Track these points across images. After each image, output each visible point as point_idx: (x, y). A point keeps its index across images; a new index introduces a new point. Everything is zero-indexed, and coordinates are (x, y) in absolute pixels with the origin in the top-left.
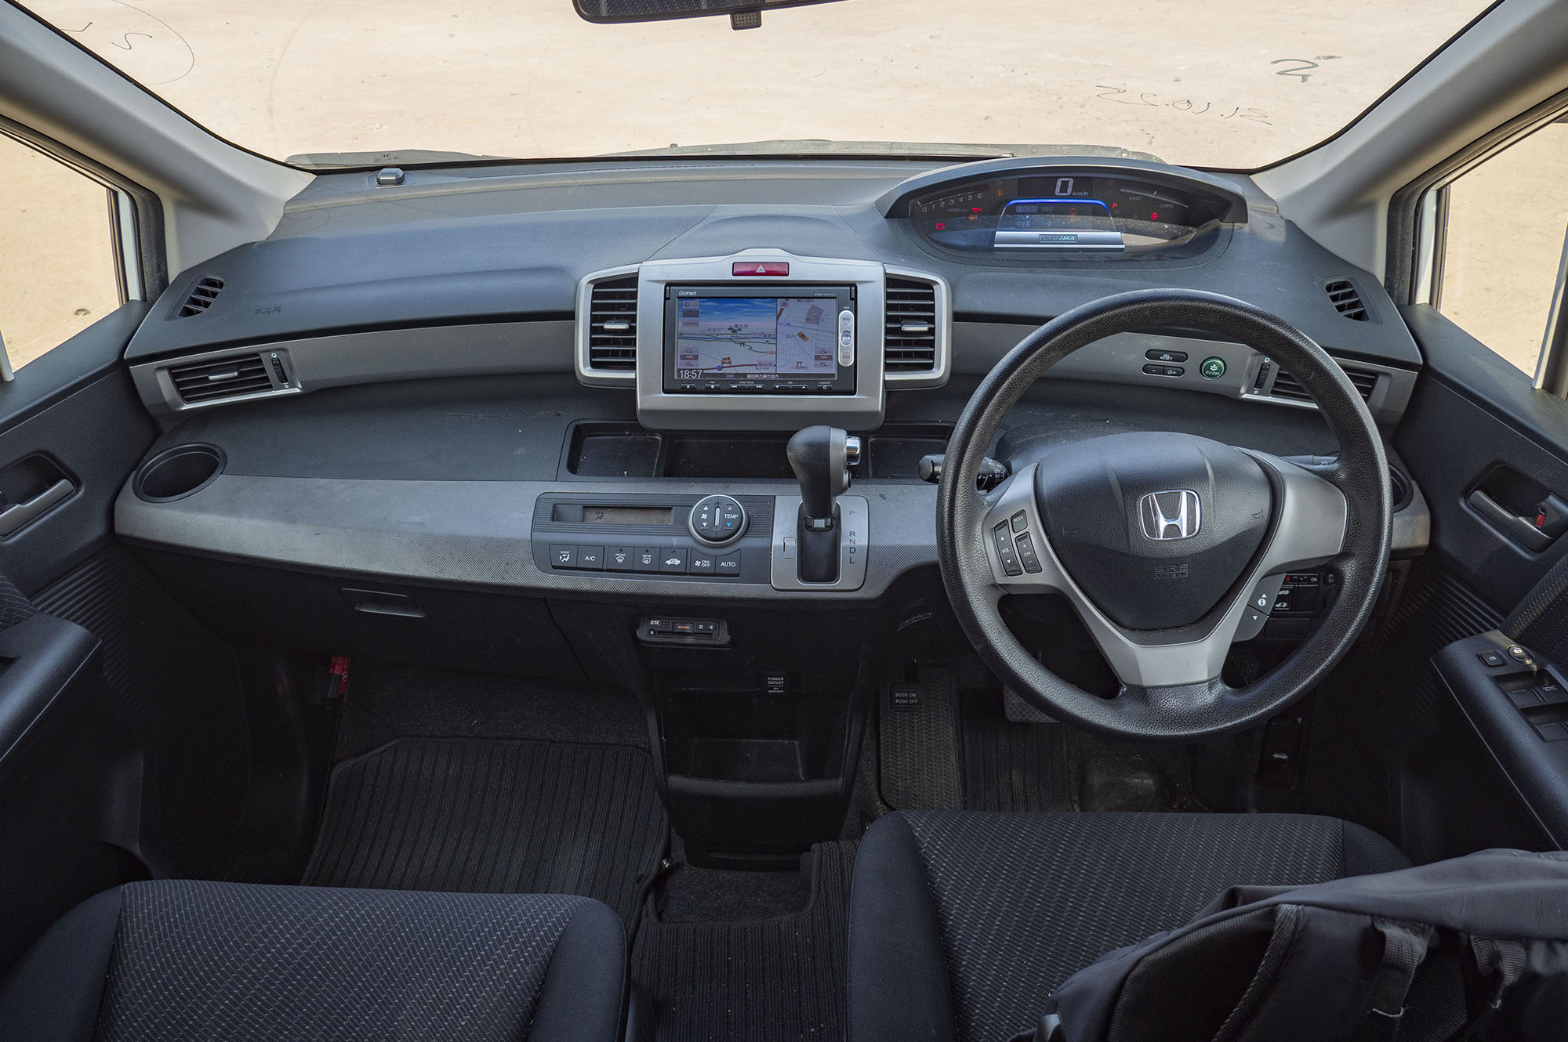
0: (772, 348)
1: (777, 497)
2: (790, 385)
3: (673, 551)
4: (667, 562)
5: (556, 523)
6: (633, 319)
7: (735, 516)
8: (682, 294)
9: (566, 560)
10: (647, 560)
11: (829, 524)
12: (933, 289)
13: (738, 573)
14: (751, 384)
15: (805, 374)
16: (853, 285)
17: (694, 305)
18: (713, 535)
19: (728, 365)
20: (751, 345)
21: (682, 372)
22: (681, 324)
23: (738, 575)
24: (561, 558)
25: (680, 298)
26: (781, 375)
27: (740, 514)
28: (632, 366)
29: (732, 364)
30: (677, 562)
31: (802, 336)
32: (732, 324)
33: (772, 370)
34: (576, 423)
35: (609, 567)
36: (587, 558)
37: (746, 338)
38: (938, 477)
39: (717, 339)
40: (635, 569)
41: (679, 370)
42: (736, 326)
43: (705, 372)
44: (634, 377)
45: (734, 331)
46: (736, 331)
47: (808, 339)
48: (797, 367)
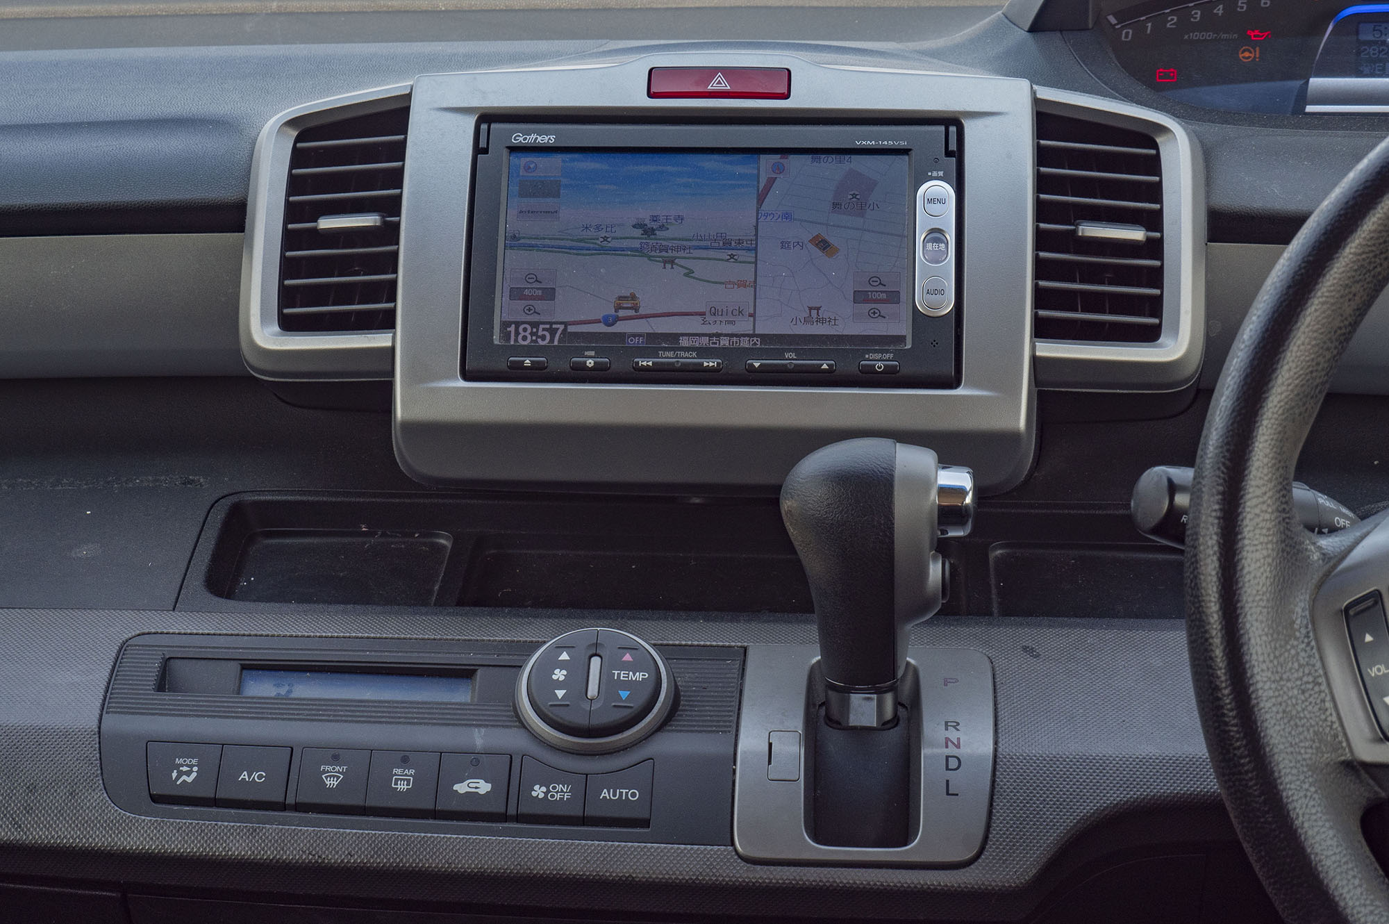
0: (747, 273)
1: (750, 653)
2: (790, 359)
3: (475, 763)
4: (456, 787)
5: (166, 697)
6: (392, 206)
7: (639, 676)
8: (519, 139)
9: (190, 779)
10: (402, 781)
11: (889, 713)
12: (1155, 146)
13: (646, 816)
14: (689, 359)
15: (827, 336)
16: (952, 123)
17: (550, 166)
18: (581, 720)
19: (631, 313)
20: (689, 264)
21: (512, 329)
22: (513, 212)
23: (645, 823)
24: (174, 774)
25: (513, 149)
26: (763, 337)
27: (653, 673)
28: (386, 321)
29: (642, 311)
30: (484, 787)
31: (823, 245)
32: (644, 214)
33: (744, 326)
34: (234, 499)
35: (301, 799)
36: (244, 776)
37: (678, 249)
38: (1184, 519)
39: (603, 250)
40: (372, 802)
41: (505, 325)
42: (655, 219)
43: (571, 329)
44: (389, 344)
45: (649, 232)
46: (653, 230)
47: (836, 250)
48: (808, 320)
